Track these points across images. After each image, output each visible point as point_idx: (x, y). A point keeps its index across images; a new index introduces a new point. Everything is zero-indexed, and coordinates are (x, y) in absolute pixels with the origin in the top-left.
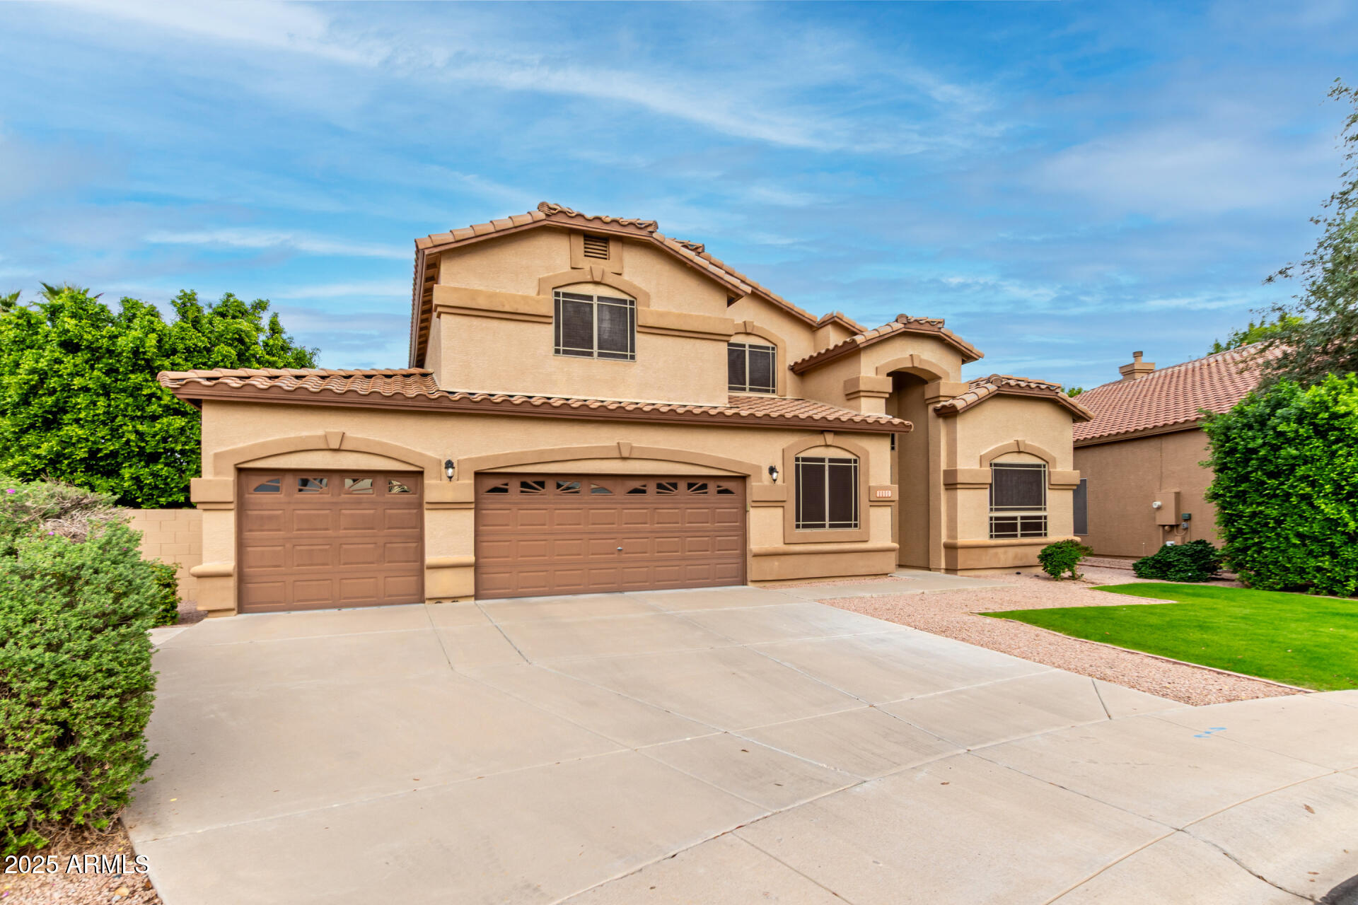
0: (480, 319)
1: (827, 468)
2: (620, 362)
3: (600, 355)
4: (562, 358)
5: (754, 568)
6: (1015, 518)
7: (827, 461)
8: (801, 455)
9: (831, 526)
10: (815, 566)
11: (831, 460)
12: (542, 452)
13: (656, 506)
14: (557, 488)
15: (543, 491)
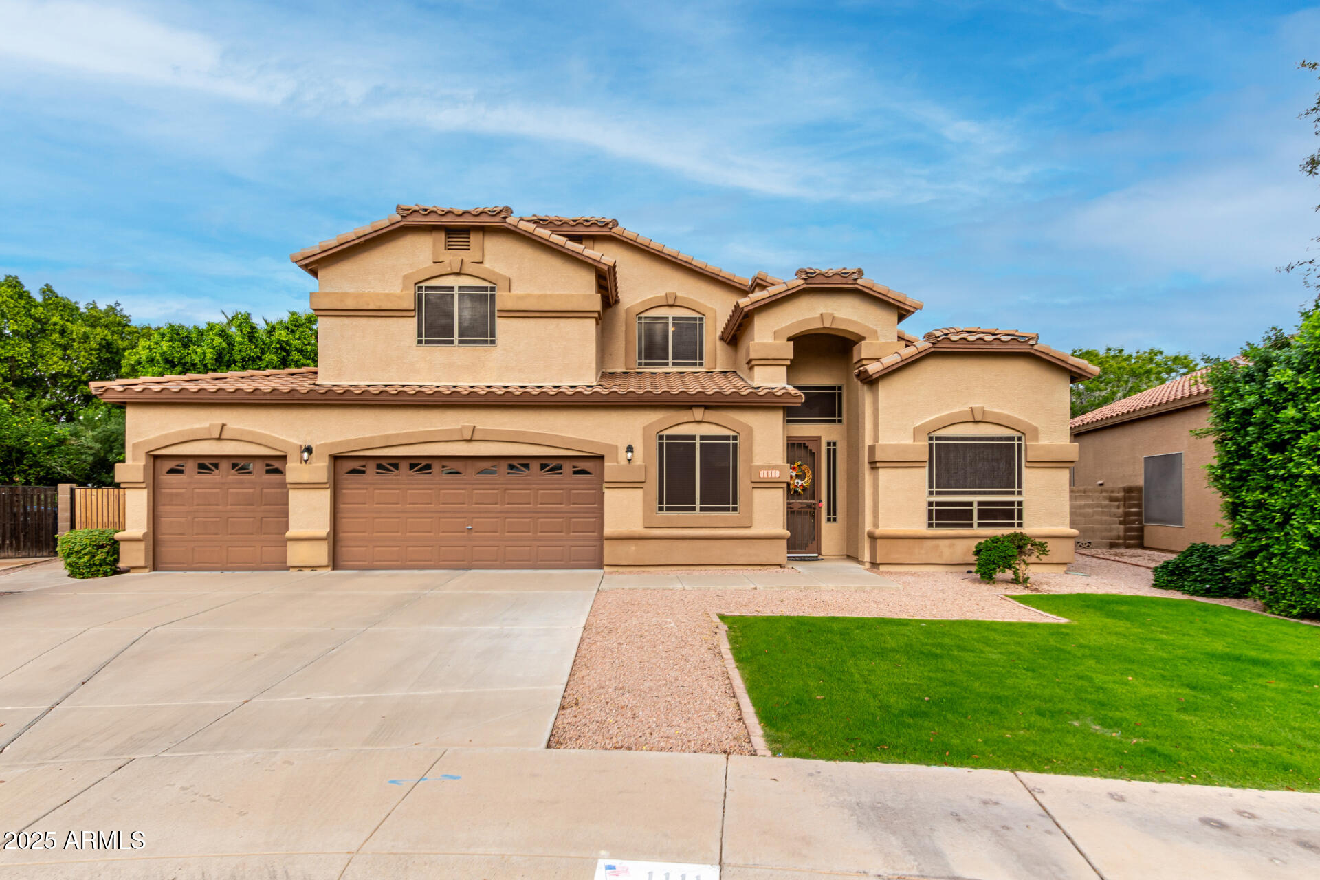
0: (351, 318)
1: (698, 446)
2: (481, 347)
3: (461, 342)
4: (425, 347)
5: (611, 552)
6: (971, 504)
7: (698, 438)
8: (665, 433)
9: (702, 509)
10: (682, 552)
11: (702, 438)
12: (388, 437)
13: (504, 486)
14: (410, 470)
15: (397, 472)
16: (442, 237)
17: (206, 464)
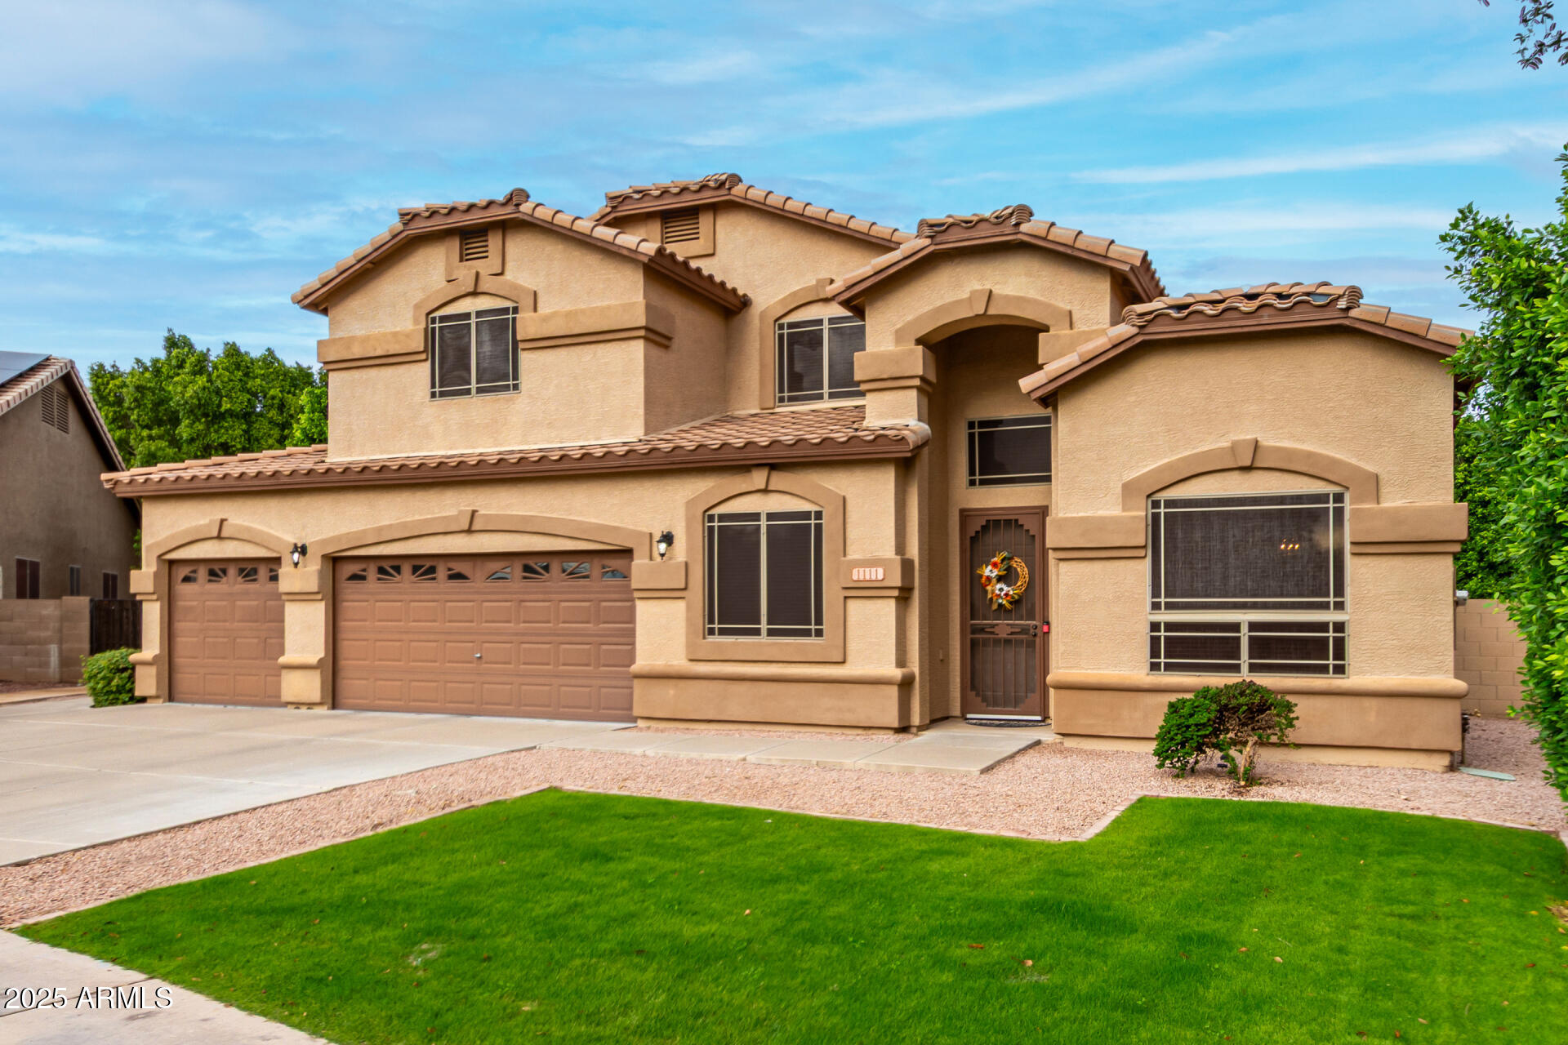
1: (764, 530)
2: (503, 395)
3: (480, 391)
4: (440, 402)
5: (644, 698)
6: (1235, 627)
7: (763, 517)
8: (717, 511)
9: (771, 633)
10: (739, 701)
11: (770, 516)
13: (522, 597)
14: (413, 574)
15: (398, 577)
16: (455, 244)
17: (216, 569)
